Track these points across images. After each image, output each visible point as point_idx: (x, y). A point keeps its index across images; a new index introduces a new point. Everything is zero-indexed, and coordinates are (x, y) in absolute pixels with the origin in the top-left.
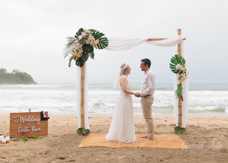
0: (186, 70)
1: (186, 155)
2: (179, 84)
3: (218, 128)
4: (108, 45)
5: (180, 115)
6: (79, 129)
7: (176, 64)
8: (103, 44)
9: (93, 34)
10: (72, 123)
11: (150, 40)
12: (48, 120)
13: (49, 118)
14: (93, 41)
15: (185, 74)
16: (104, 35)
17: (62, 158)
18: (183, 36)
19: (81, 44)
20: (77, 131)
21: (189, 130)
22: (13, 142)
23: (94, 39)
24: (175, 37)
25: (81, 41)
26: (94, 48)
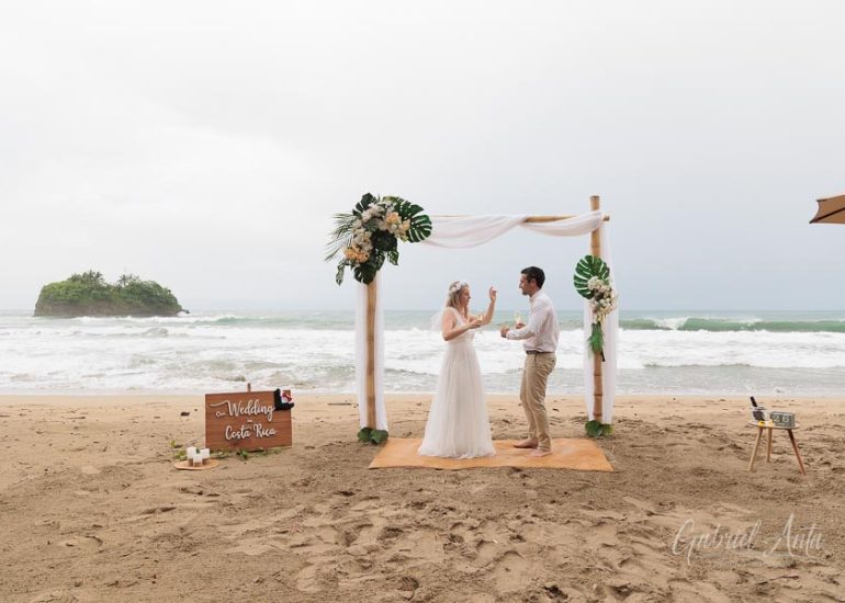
0: (611, 290)
1: (618, 482)
2: (595, 322)
3: (684, 423)
4: (432, 232)
5: (598, 395)
6: (363, 430)
7: (589, 277)
8: (420, 229)
9: (397, 209)
10: (328, 418)
11: (528, 220)
12: (292, 409)
13: (292, 405)
14: (397, 224)
15: (608, 300)
16: (421, 209)
17: (346, 494)
18: (603, 212)
19: (367, 230)
20: (359, 435)
21: (617, 429)
22: (217, 462)
23: (399, 219)
24: (586, 215)
25: (367, 225)
26: (399, 240)
